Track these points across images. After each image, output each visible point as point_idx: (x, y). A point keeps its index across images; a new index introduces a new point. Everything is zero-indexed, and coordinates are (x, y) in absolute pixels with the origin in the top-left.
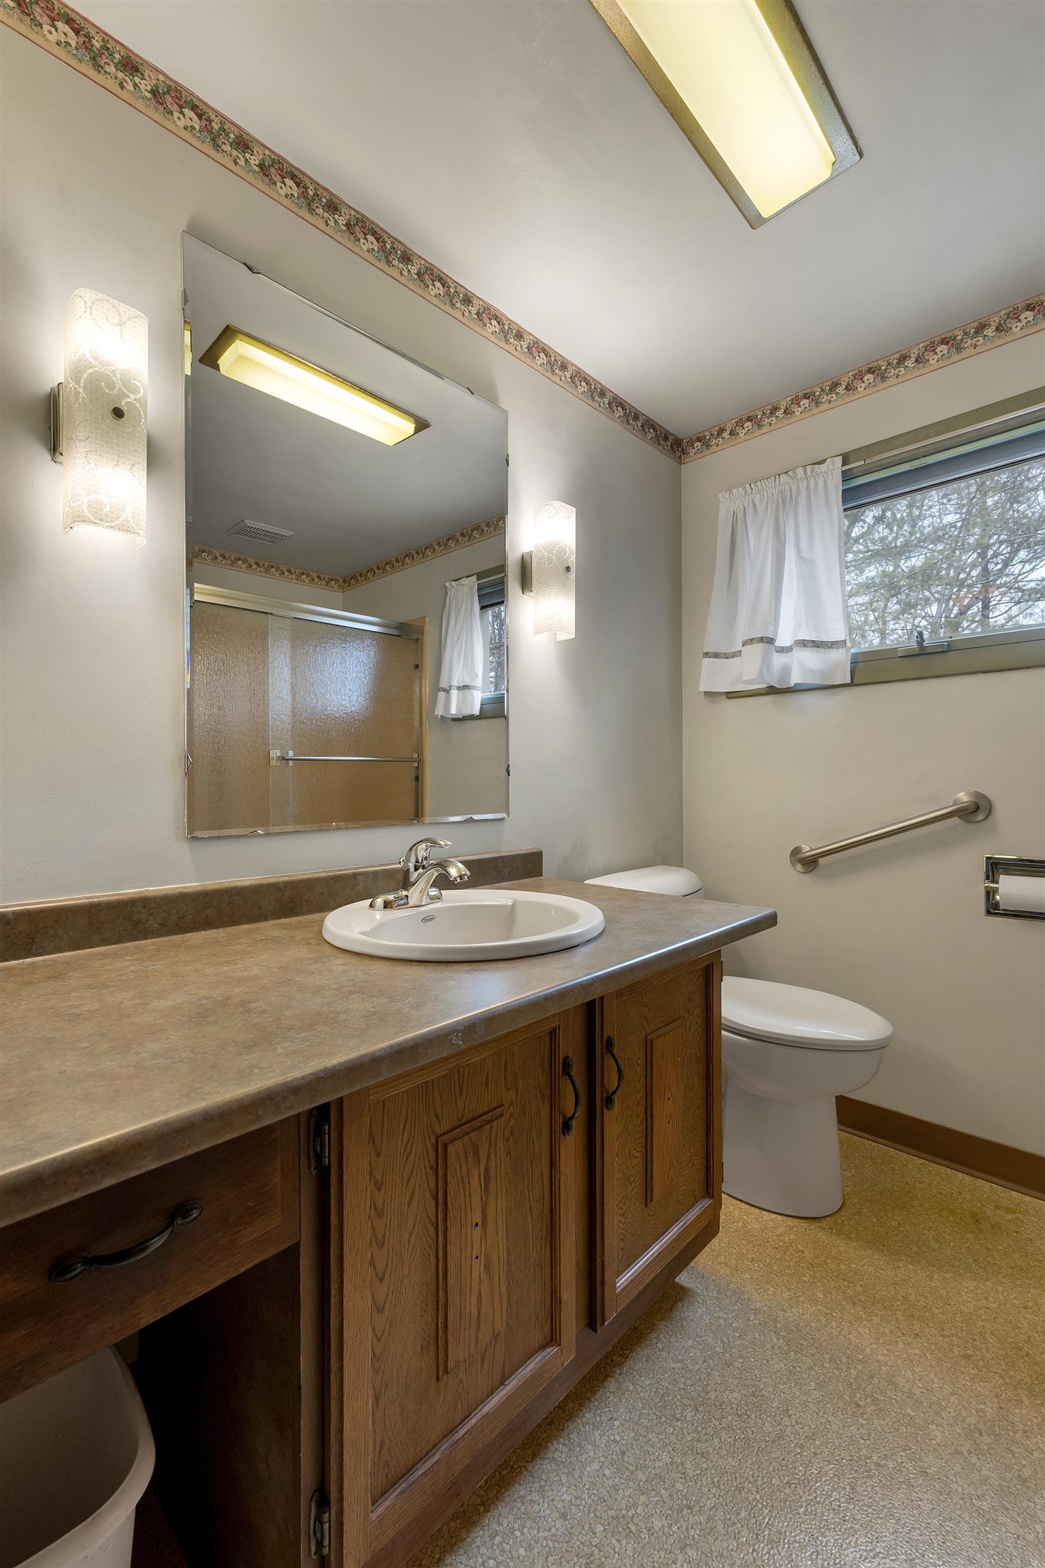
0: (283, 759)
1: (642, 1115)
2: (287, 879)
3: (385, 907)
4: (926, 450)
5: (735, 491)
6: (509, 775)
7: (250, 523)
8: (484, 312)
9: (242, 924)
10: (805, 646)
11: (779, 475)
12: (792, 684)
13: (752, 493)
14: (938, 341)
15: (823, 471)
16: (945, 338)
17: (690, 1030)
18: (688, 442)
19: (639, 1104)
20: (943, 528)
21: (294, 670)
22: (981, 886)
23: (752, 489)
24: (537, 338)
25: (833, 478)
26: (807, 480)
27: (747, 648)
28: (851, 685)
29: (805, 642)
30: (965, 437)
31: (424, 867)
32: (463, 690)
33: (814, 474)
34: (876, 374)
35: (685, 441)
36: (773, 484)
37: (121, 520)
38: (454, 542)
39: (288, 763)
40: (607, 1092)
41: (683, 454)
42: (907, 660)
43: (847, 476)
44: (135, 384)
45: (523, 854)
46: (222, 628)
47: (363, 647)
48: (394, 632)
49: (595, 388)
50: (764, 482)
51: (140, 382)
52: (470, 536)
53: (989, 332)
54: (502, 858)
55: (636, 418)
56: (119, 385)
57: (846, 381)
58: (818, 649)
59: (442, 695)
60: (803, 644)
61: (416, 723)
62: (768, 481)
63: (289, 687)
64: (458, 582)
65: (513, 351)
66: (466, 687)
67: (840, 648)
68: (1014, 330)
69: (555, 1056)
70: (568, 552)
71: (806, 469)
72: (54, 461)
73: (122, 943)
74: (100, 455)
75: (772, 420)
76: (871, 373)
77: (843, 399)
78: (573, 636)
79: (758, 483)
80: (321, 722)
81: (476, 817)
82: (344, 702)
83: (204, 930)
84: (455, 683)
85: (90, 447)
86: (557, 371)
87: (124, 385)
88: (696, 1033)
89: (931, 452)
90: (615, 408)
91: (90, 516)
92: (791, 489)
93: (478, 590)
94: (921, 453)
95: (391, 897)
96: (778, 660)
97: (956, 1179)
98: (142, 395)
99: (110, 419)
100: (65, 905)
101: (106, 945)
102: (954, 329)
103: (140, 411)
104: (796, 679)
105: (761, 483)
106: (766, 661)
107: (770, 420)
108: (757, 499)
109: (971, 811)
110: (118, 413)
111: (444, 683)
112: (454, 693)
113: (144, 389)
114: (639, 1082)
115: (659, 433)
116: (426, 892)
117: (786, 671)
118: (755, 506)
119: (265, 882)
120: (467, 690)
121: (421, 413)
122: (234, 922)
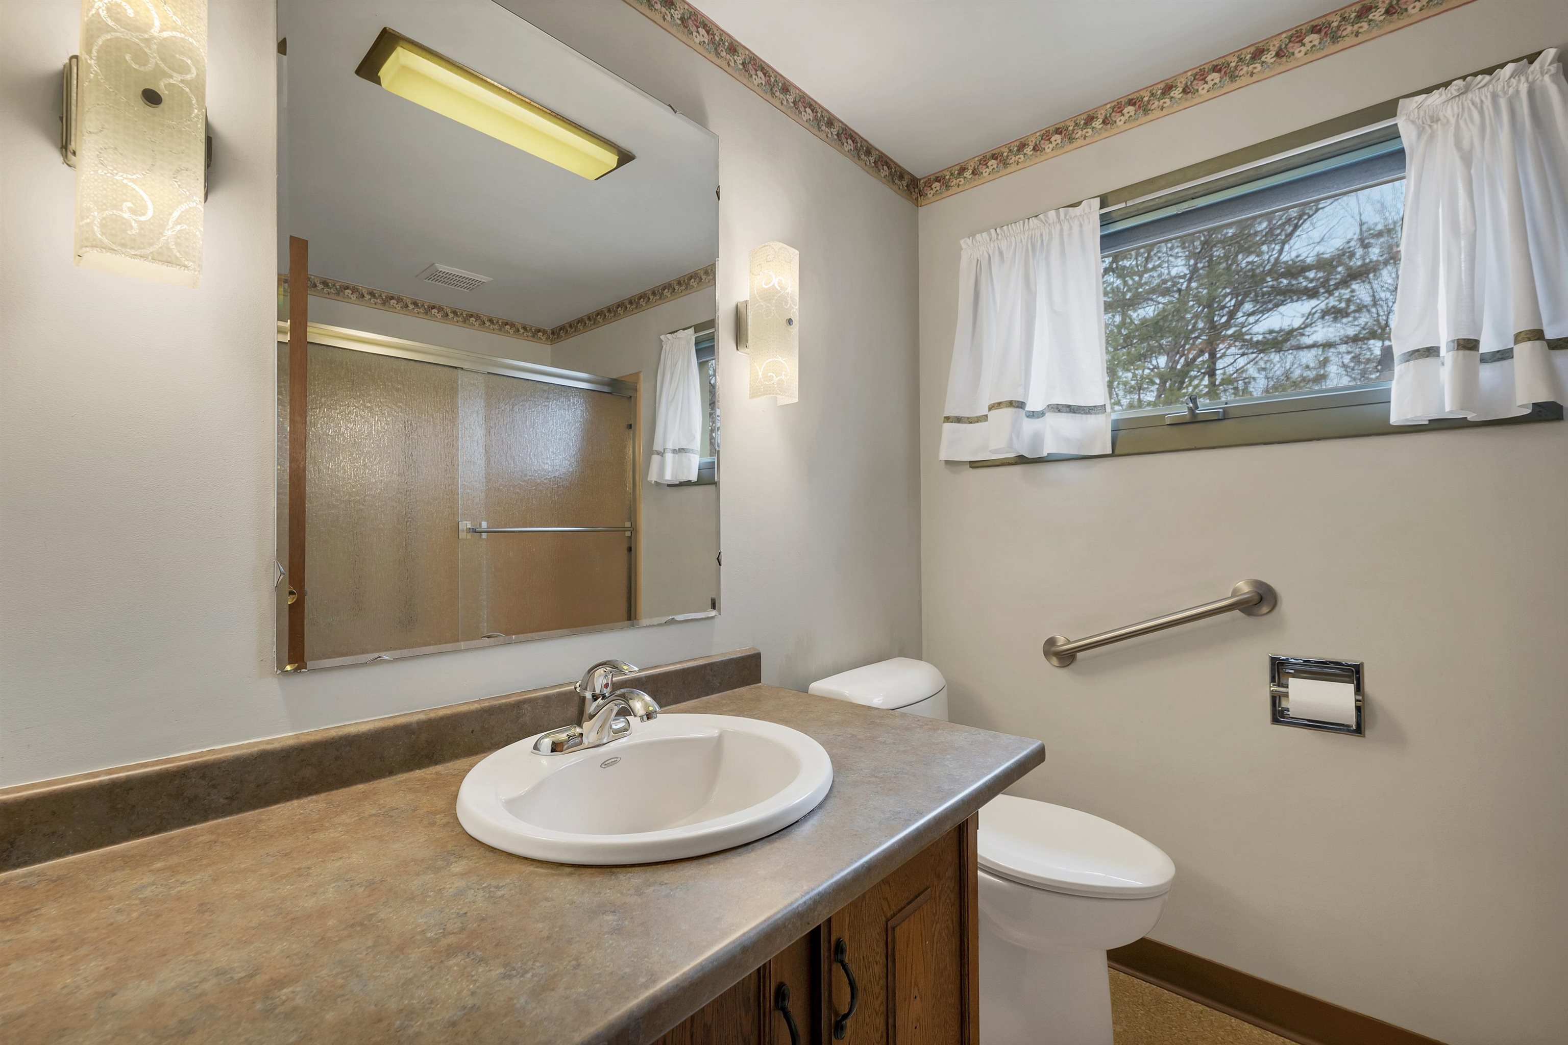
0: (475, 531)
1: (882, 1027)
2: (422, 717)
3: (553, 750)
4: (1195, 191)
5: (978, 236)
6: (720, 565)
7: (442, 267)
8: (690, 18)
9: (356, 783)
10: (1059, 411)
11: (1029, 219)
12: (1045, 454)
13: (997, 238)
14: (1208, 68)
15: (1078, 214)
16: (1217, 66)
17: (940, 899)
18: (925, 183)
19: (877, 1014)
20: (1172, 279)
21: (488, 431)
22: (1264, 689)
23: (998, 235)
24: (754, 54)
25: (1089, 222)
26: (1061, 224)
27: (994, 412)
28: (1113, 455)
29: (1060, 407)
30: (1241, 176)
31: (604, 697)
32: (680, 454)
33: (1068, 217)
34: (1137, 106)
35: (922, 181)
36: (1022, 229)
37: (156, 247)
38: (670, 291)
39: (481, 535)
40: (837, 1014)
41: (920, 196)
42: (1174, 428)
43: (1105, 220)
44: (182, 60)
45: (737, 658)
46: (403, 385)
47: (569, 406)
48: (606, 389)
49: (822, 116)
50: (1012, 226)
51: (190, 58)
52: (688, 284)
53: (1268, 58)
54: (711, 665)
55: (868, 152)
56: (154, 60)
57: (1104, 114)
58: (1074, 415)
59: (655, 458)
60: (1057, 408)
61: (630, 488)
62: (1016, 226)
63: (482, 450)
64: (674, 335)
65: (726, 68)
66: (682, 450)
67: (1099, 413)
68: (1297, 55)
69: (764, 987)
70: (790, 302)
71: (1059, 211)
72: (68, 164)
73: (166, 831)
74: (121, 154)
75: (1020, 158)
76: (1132, 105)
77: (1099, 134)
78: (796, 400)
79: (1005, 228)
80: (520, 489)
81: (679, 618)
82: (546, 467)
83: (298, 798)
84: (670, 446)
85: (106, 143)
86: (778, 94)
87: (163, 60)
88: (948, 901)
89: (1200, 193)
90: (844, 141)
91: (105, 240)
92: (1041, 235)
93: (695, 344)
94: (1189, 195)
95: (563, 736)
96: (1029, 427)
97: (1242, 1033)
98: (194, 76)
99: (140, 105)
100: (69, 788)
101: (138, 837)
102: (1227, 55)
103: (190, 98)
104: (1049, 448)
105: (1008, 228)
106: (1016, 429)
107: (1017, 159)
108: (1004, 245)
109: (1254, 603)
110: (152, 97)
111: (657, 446)
112: (669, 456)
113: (197, 69)
114: (878, 984)
115: (893, 171)
116: (608, 726)
117: (1037, 439)
118: (1001, 253)
119: (391, 723)
120: (684, 454)
121: (626, 144)
122: (343, 782)
